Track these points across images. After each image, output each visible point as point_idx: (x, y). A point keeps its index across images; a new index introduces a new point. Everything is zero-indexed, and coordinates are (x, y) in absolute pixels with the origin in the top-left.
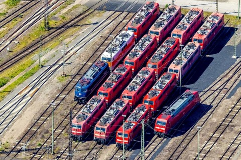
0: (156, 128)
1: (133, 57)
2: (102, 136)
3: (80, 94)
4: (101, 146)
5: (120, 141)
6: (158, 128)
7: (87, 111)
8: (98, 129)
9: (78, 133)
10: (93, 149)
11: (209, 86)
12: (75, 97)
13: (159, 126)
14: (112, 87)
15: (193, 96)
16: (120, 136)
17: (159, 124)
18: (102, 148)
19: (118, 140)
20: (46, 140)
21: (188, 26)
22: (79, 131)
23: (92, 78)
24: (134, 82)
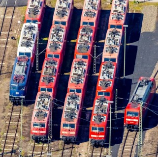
0: (127, 119)
1: (56, 49)
2: (71, 133)
3: (17, 93)
4: (71, 145)
5: (95, 136)
6: (129, 120)
7: (42, 108)
8: (65, 125)
9: (42, 132)
10: (64, 149)
11: (151, 74)
12: (10, 97)
13: (130, 118)
14: (53, 81)
15: (151, 82)
16: (94, 131)
17: (131, 115)
18: (73, 148)
19: (92, 136)
20: (3, 145)
21: (96, 12)
22: (42, 130)
23: (24, 74)
24: (74, 74)
